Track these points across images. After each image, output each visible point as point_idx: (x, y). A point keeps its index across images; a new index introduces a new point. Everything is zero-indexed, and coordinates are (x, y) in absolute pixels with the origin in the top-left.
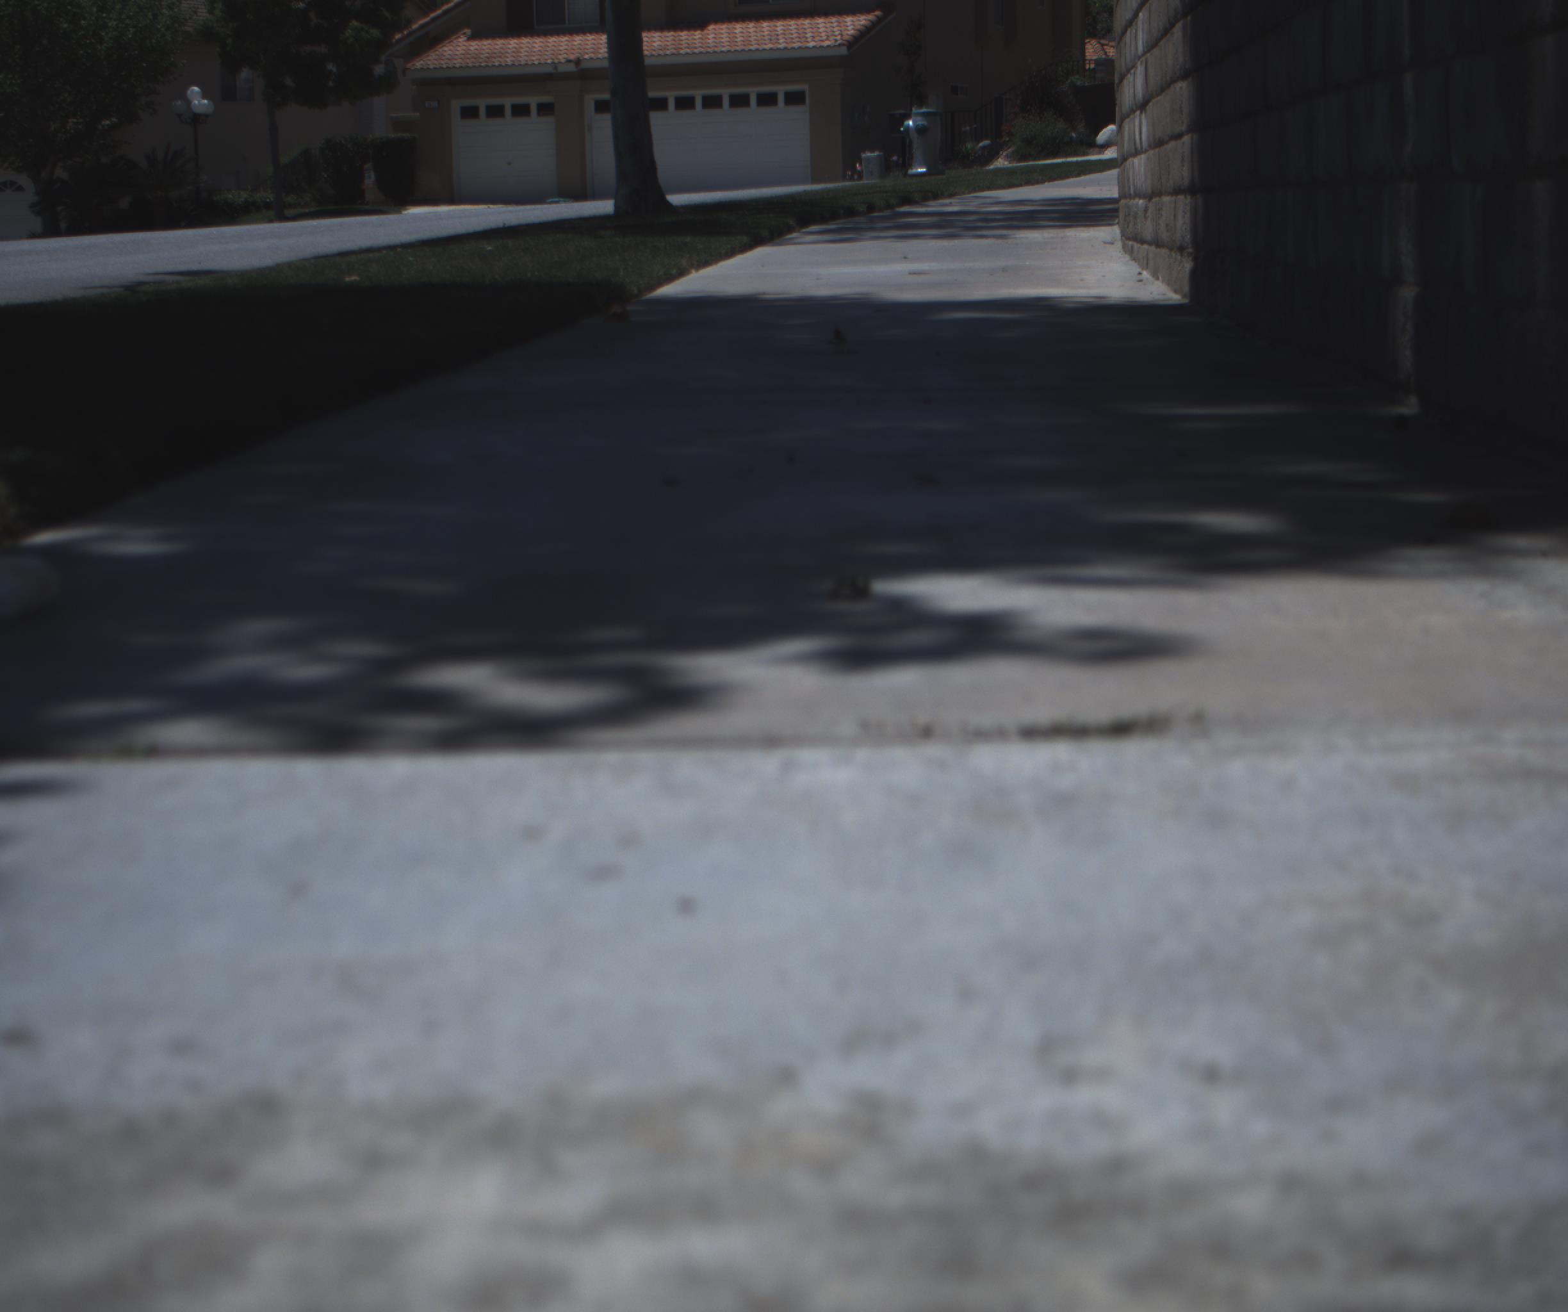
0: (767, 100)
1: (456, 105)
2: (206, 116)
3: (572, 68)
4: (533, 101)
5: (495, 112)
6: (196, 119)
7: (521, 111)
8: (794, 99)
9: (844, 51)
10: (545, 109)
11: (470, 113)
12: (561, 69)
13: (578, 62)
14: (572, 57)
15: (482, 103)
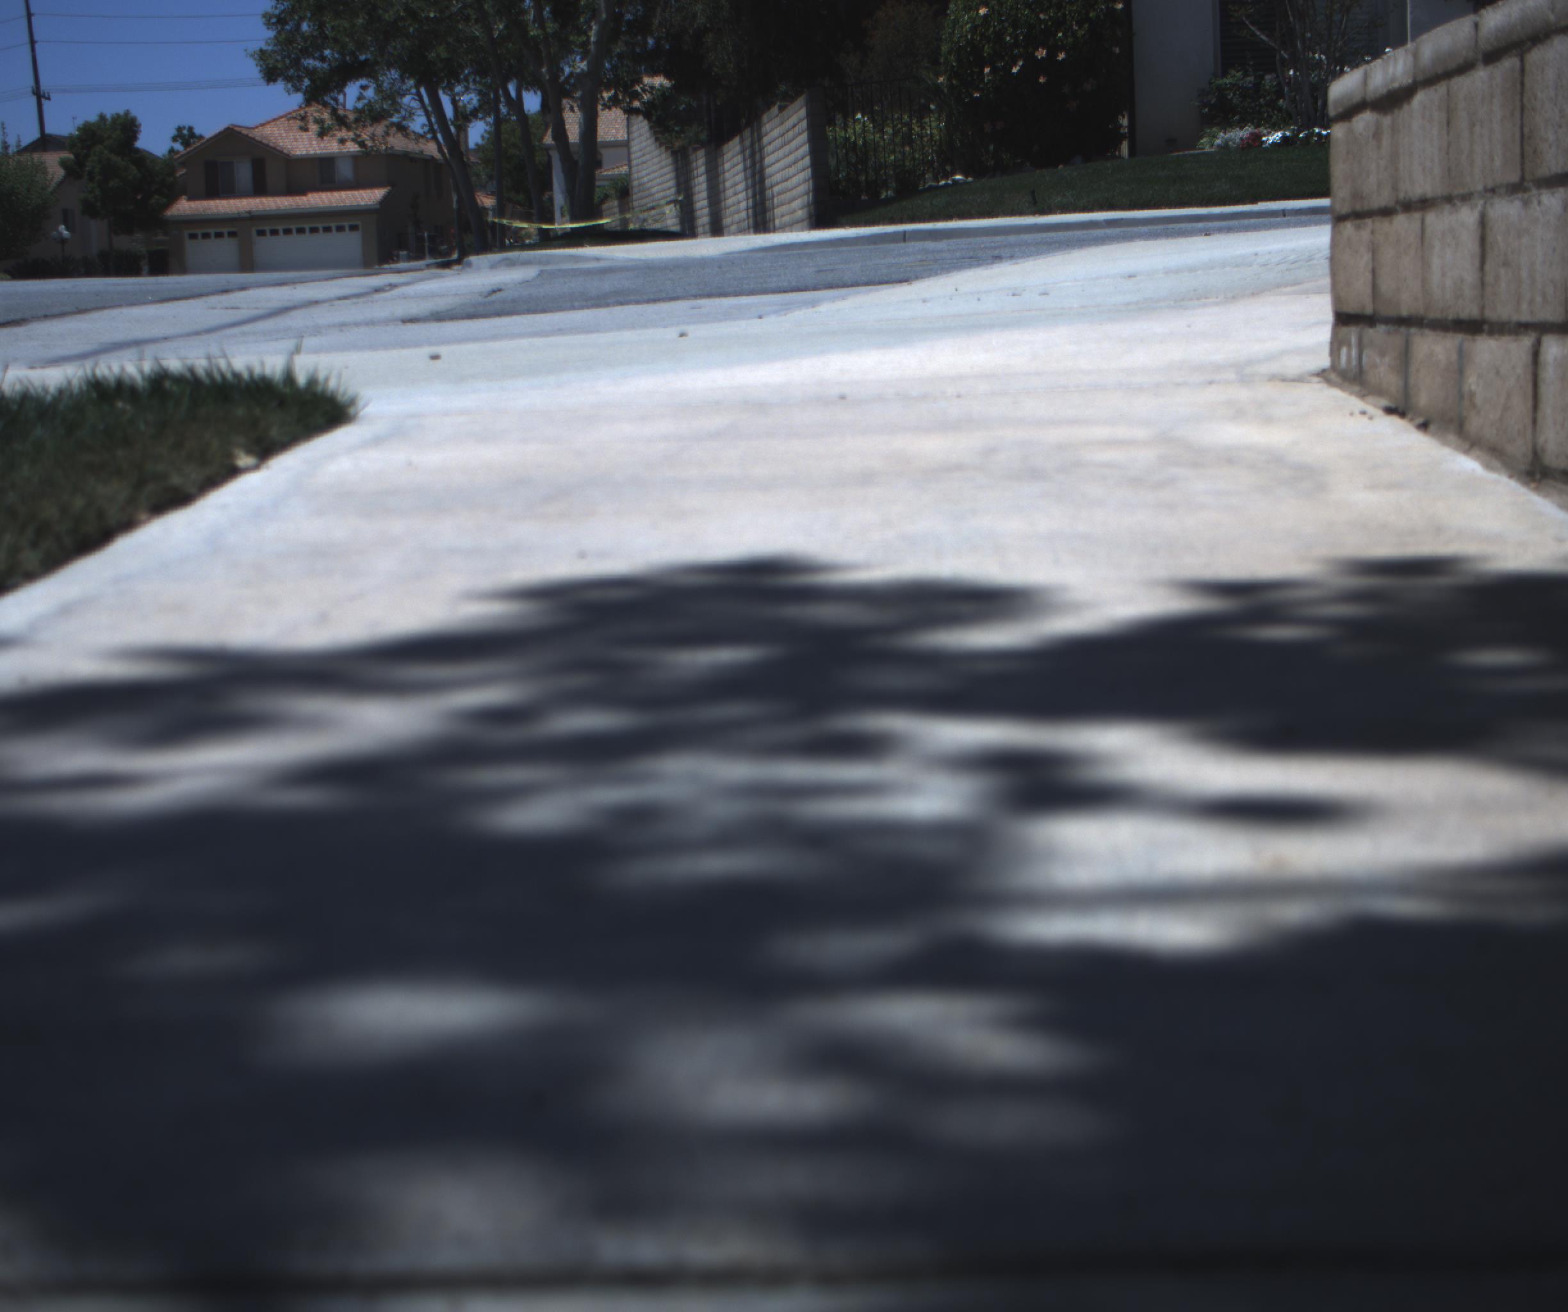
0: (340, 229)
1: (186, 233)
2: (67, 239)
3: (247, 215)
4: (225, 230)
5: (206, 236)
6: (63, 241)
7: (219, 235)
8: (353, 228)
9: (378, 206)
10: (232, 234)
11: (193, 236)
12: (242, 215)
13: (249, 212)
14: (247, 210)
15: (199, 232)
